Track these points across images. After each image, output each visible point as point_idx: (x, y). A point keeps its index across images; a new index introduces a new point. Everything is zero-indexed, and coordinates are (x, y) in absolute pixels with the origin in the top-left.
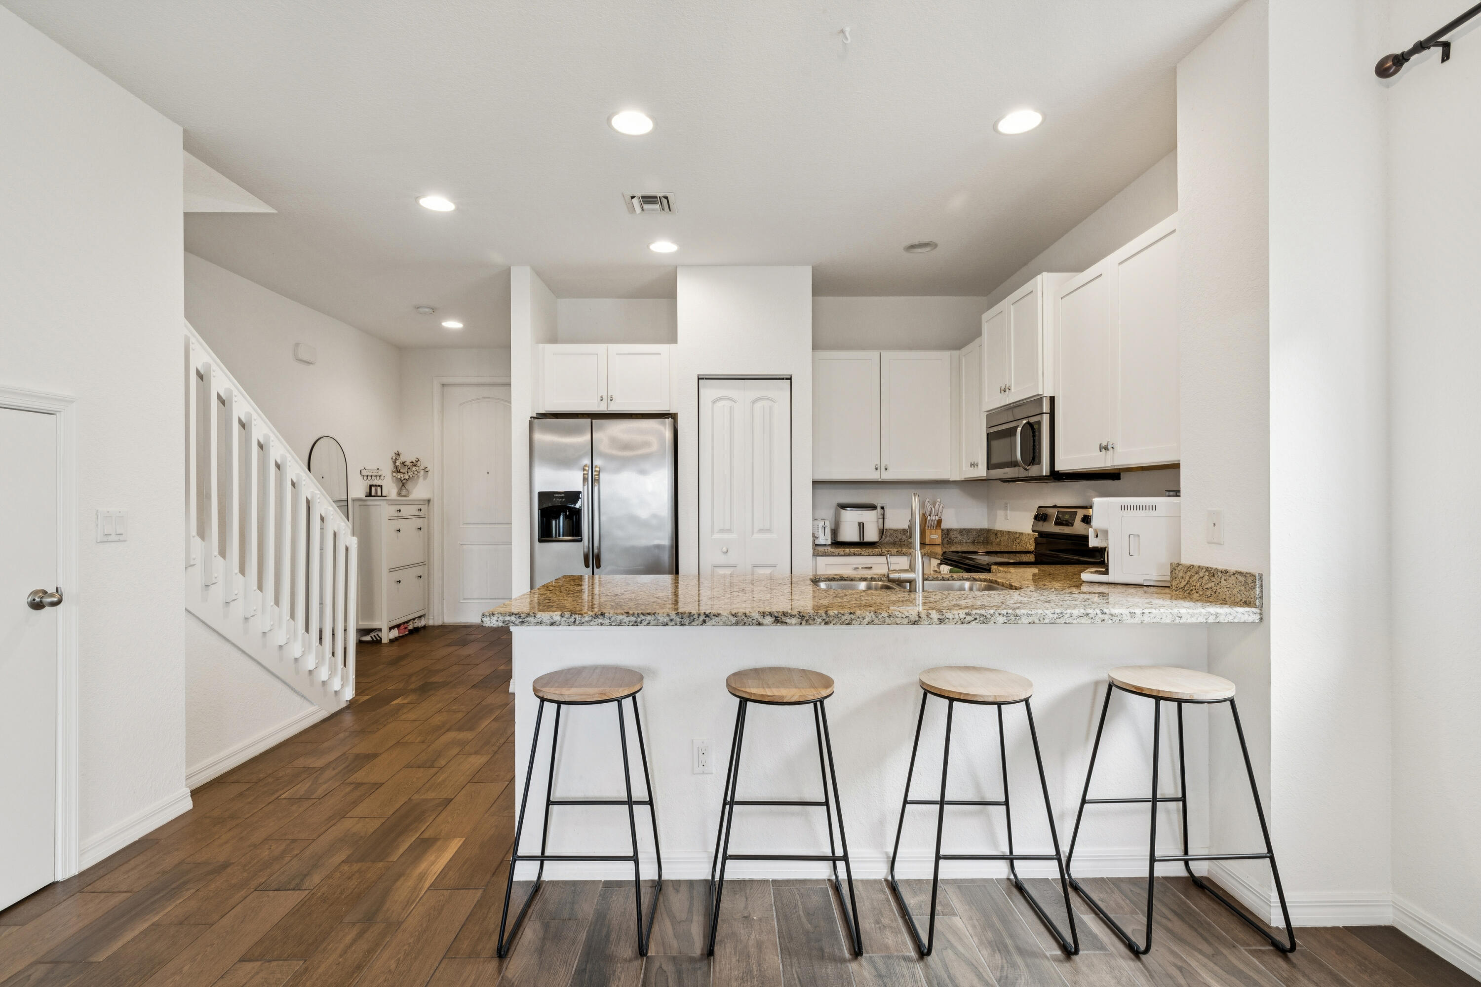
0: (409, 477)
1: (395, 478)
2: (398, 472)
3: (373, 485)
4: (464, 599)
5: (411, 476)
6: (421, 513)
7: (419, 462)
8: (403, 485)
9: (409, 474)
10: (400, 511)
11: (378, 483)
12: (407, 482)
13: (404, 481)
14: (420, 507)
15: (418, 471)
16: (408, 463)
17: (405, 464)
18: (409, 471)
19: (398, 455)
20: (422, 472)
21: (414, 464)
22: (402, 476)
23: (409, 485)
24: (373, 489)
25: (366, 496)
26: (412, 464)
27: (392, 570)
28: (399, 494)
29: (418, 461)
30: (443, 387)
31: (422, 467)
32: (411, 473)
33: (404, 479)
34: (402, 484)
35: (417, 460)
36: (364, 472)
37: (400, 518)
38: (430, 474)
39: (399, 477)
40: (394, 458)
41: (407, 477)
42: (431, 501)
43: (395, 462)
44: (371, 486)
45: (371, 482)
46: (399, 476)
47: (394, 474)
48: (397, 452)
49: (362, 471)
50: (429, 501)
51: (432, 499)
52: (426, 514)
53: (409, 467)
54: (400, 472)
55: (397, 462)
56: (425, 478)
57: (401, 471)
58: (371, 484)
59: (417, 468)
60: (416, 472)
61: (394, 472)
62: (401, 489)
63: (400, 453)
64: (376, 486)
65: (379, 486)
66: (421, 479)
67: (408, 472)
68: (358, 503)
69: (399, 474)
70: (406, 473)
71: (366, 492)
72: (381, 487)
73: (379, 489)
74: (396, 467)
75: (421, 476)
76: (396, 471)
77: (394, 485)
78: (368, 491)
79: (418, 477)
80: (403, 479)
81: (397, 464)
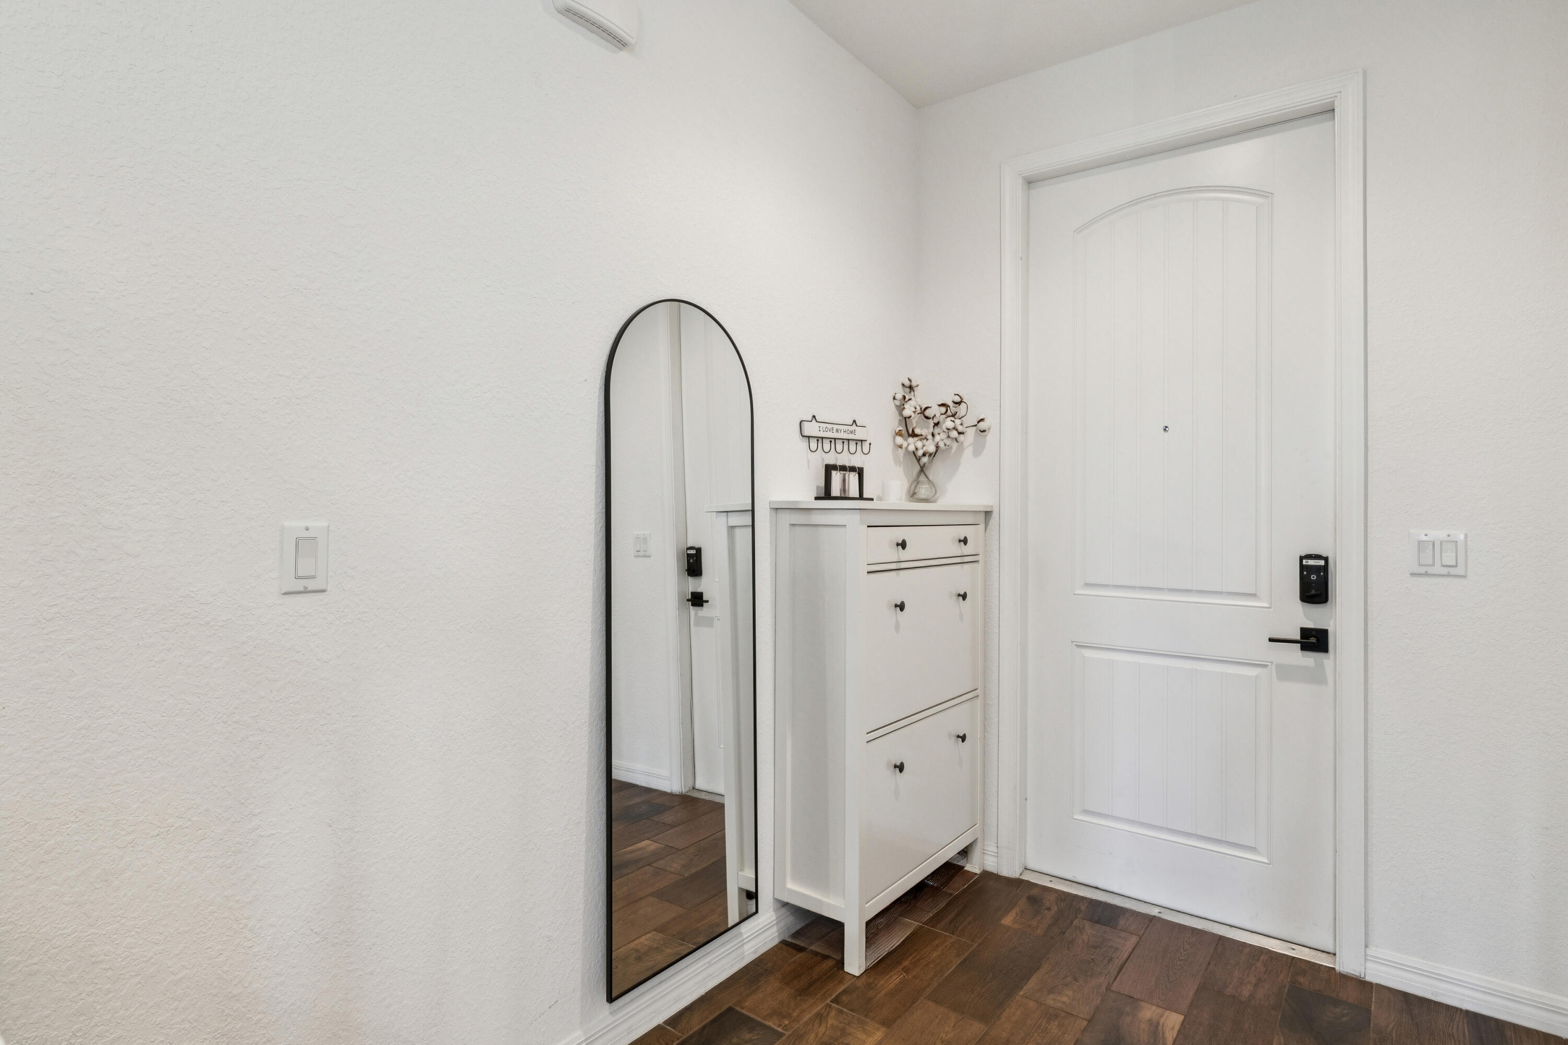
0: (937, 447)
1: (901, 452)
2: (909, 435)
3: (834, 467)
4: (1086, 812)
5: (941, 445)
6: (967, 549)
7: (963, 406)
8: (922, 469)
9: (938, 438)
10: (903, 545)
11: (856, 461)
12: (931, 462)
13: (925, 460)
14: (962, 532)
15: (960, 428)
16: (935, 411)
17: (927, 413)
18: (937, 430)
19: (911, 388)
20: (971, 433)
21: (951, 409)
22: (919, 444)
23: (937, 471)
24: (836, 477)
25: (817, 498)
26: (943, 409)
27: (877, 734)
28: (913, 495)
29: (959, 403)
30: (1029, 189)
31: (970, 420)
32: (943, 436)
33: (924, 455)
34: (918, 468)
35: (957, 399)
36: (812, 429)
37: (903, 565)
38: (990, 437)
39: (912, 448)
40: (899, 396)
41: (932, 449)
42: (995, 515)
43: (901, 408)
44: (829, 469)
45: (831, 459)
46: (912, 443)
47: (899, 440)
48: (907, 383)
49: (805, 424)
50: (988, 514)
51: (996, 510)
52: (980, 551)
53: (936, 421)
54: (914, 435)
55: (906, 406)
56: (978, 450)
57: (917, 431)
58: (832, 462)
59: (958, 422)
60: (954, 434)
61: (899, 433)
62: (917, 482)
63: (914, 384)
64: (843, 468)
65: (852, 469)
66: (968, 452)
67: (933, 435)
68: (787, 519)
69: (911, 440)
70: (930, 437)
71: (818, 487)
72: (860, 472)
73: (853, 478)
74: (906, 419)
75: (966, 444)
76: (904, 432)
77: (900, 471)
78: (822, 483)
79: (961, 448)
80: (920, 453)
81: (908, 412)
